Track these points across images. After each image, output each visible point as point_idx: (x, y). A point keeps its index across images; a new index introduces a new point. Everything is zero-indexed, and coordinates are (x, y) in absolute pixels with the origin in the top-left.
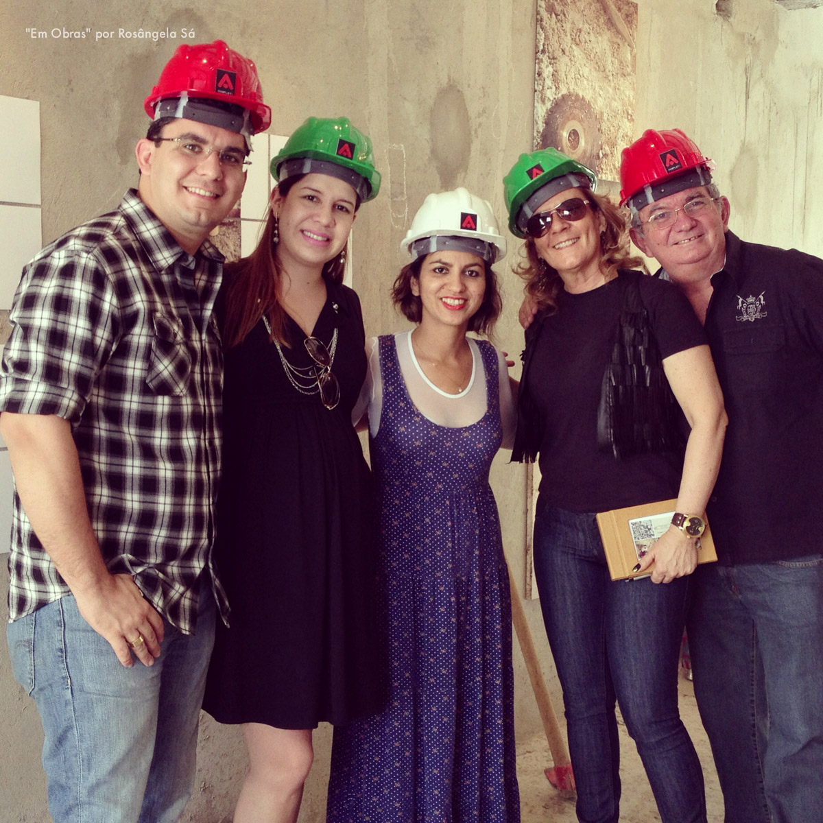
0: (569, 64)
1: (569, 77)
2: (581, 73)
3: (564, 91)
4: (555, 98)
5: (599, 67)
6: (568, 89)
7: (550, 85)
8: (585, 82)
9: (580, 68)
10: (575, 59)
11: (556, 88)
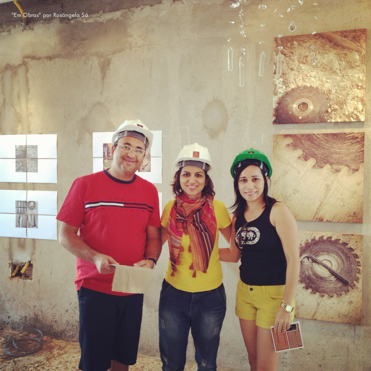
0: (298, 73)
1: (297, 79)
2: (308, 75)
3: (293, 86)
4: (285, 92)
5: (326, 69)
6: (297, 84)
7: (281, 86)
8: (313, 79)
9: (307, 73)
10: (303, 70)
11: (286, 87)
